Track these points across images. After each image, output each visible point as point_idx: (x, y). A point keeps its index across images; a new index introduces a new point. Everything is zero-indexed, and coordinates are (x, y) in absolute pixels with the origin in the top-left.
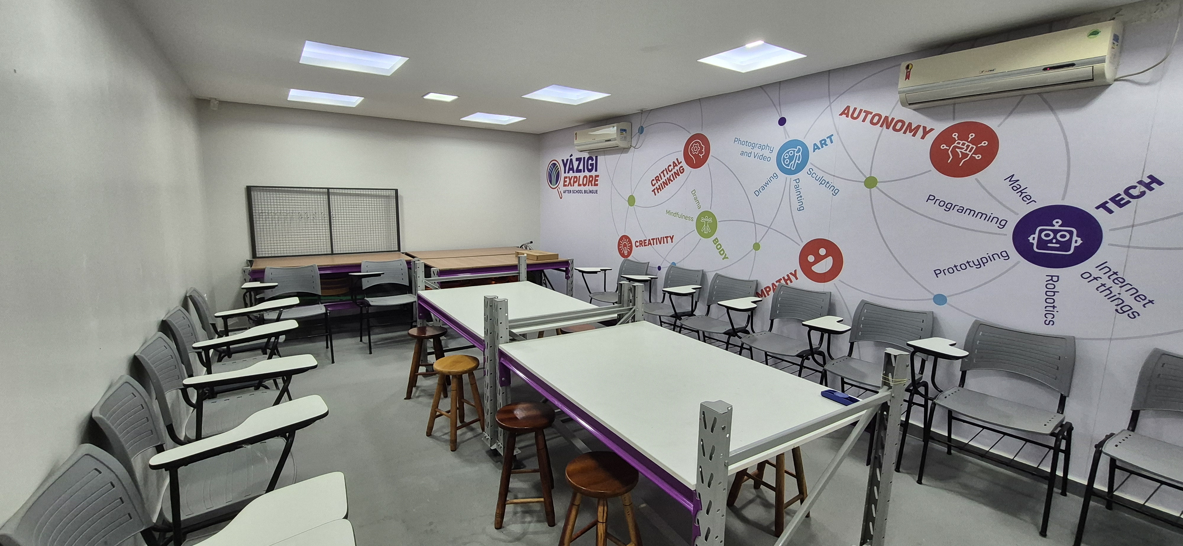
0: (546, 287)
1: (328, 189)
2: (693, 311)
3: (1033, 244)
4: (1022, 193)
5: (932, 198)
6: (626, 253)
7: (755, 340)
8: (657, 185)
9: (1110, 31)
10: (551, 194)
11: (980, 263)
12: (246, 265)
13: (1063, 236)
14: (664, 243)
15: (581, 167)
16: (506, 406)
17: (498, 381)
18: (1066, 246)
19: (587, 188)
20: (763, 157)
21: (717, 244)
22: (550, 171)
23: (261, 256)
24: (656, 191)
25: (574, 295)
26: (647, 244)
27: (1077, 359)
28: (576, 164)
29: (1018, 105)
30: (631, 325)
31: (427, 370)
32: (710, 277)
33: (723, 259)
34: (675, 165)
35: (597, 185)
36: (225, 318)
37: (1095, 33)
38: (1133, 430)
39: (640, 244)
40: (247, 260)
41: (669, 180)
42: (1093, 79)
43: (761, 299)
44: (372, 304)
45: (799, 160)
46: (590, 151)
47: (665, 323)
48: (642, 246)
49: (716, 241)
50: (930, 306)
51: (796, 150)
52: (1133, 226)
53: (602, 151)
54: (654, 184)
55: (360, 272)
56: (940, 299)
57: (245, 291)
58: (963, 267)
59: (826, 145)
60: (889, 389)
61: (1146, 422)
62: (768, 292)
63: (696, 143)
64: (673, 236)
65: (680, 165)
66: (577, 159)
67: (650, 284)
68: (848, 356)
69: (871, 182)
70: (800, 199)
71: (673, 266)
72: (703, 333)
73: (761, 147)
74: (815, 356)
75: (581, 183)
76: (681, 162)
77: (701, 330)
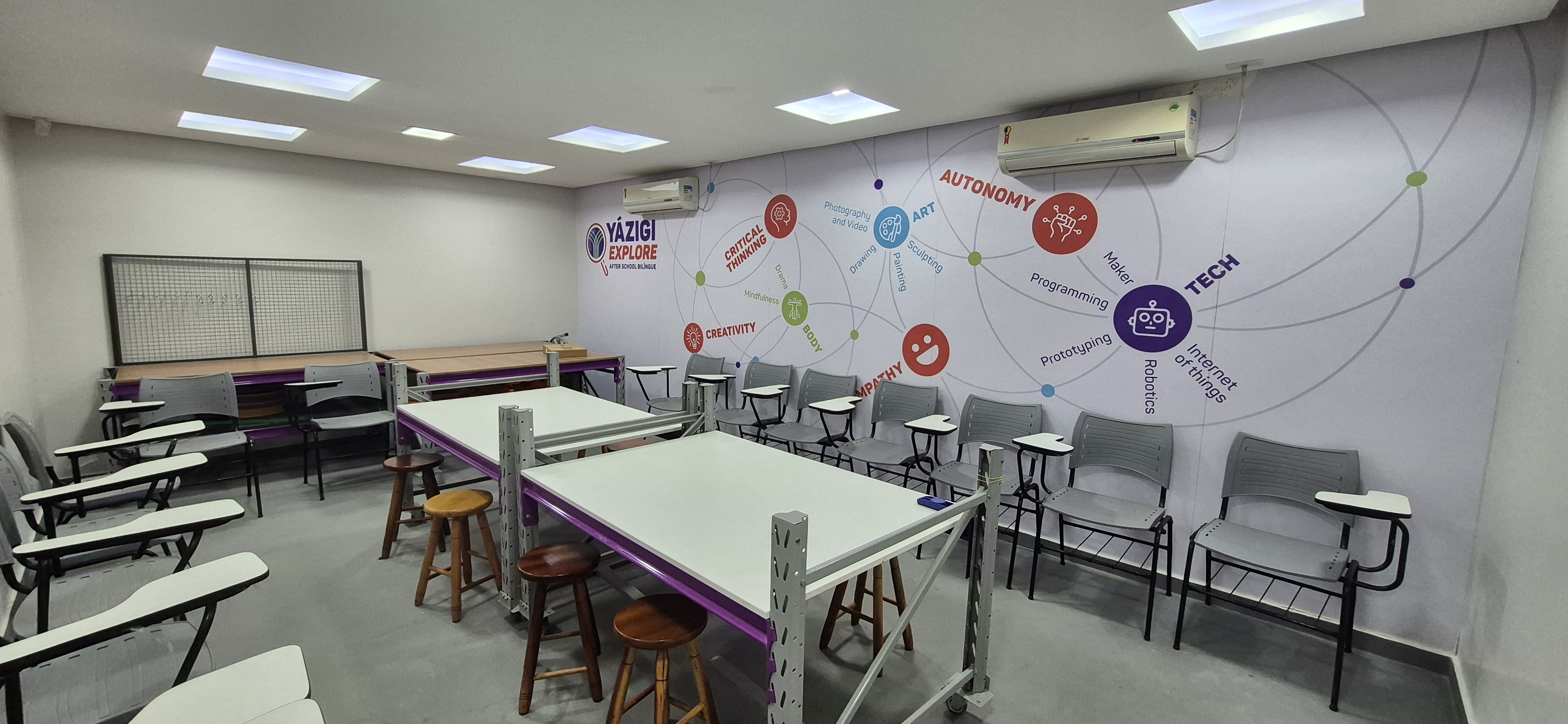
0: (588, 393)
1: (247, 260)
2: (780, 417)
3: (1132, 326)
4: (1120, 272)
5: (1036, 277)
6: (695, 346)
7: (854, 449)
8: (732, 259)
9: (1187, 107)
10: (592, 269)
11: (1085, 349)
12: (104, 377)
13: (1158, 318)
14: (743, 333)
15: (633, 234)
16: (533, 550)
17: (520, 520)
18: (1161, 328)
19: (641, 261)
20: (860, 227)
21: (808, 332)
22: (590, 239)
23: (129, 361)
24: (731, 266)
25: (626, 404)
26: (722, 334)
27: (1175, 449)
28: (626, 230)
29: (1112, 178)
30: (699, 436)
31: (412, 516)
32: (801, 373)
33: (816, 351)
34: (754, 234)
35: (655, 258)
36: (74, 457)
37: (1175, 107)
38: (1224, 519)
39: (713, 334)
40: (104, 369)
41: (748, 252)
42: (1176, 154)
43: (860, 398)
44: (322, 427)
45: (898, 231)
46: (644, 213)
47: (747, 434)
48: (716, 337)
49: (806, 328)
50: (1037, 399)
51: (895, 219)
52: (1217, 307)
53: (661, 213)
54: (728, 257)
55: (303, 381)
56: (1048, 391)
57: (104, 415)
58: (1069, 353)
59: (927, 214)
60: (985, 489)
61: (1236, 509)
62: (869, 390)
63: (780, 206)
64: (754, 323)
65: (761, 234)
66: (628, 224)
67: (725, 386)
68: (957, 460)
69: (975, 259)
70: (901, 276)
71: (755, 361)
72: (794, 443)
73: (855, 214)
74: (921, 463)
75: (633, 254)
76: (762, 230)
77: (791, 441)
